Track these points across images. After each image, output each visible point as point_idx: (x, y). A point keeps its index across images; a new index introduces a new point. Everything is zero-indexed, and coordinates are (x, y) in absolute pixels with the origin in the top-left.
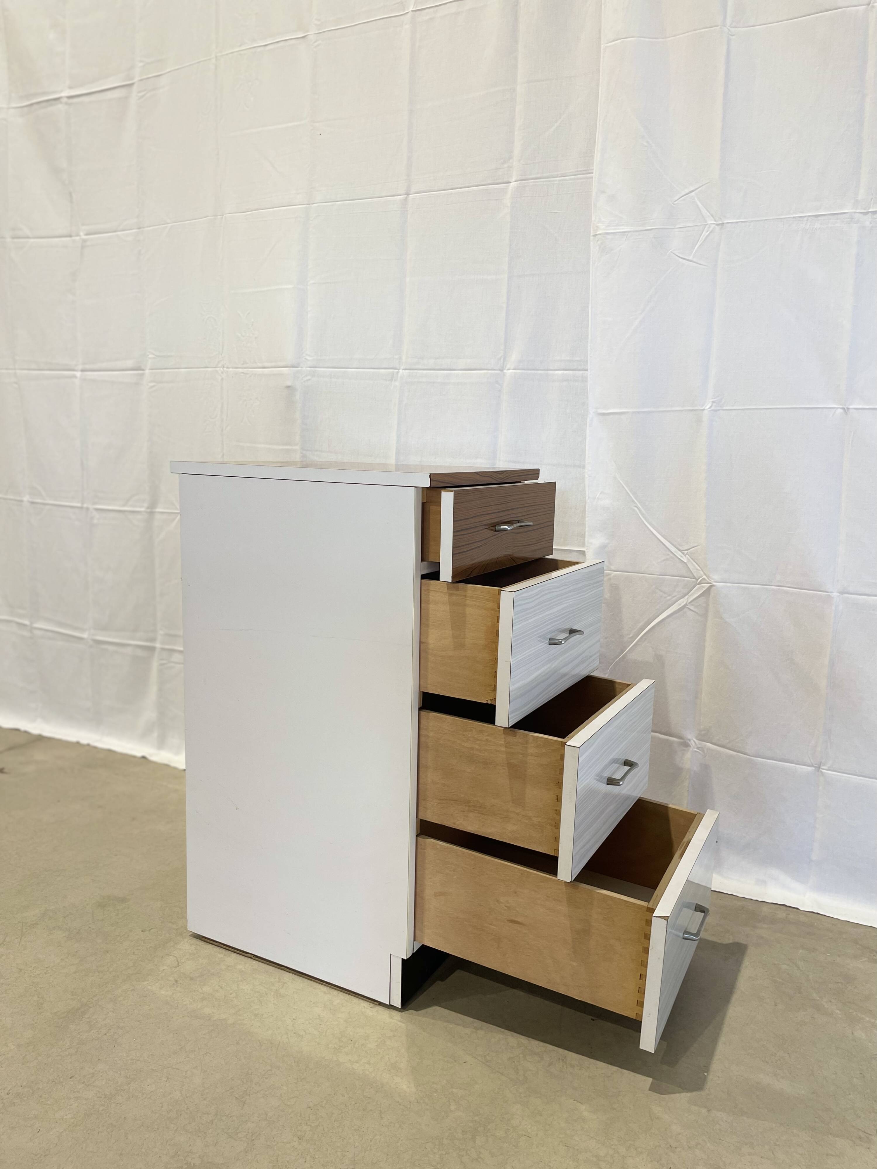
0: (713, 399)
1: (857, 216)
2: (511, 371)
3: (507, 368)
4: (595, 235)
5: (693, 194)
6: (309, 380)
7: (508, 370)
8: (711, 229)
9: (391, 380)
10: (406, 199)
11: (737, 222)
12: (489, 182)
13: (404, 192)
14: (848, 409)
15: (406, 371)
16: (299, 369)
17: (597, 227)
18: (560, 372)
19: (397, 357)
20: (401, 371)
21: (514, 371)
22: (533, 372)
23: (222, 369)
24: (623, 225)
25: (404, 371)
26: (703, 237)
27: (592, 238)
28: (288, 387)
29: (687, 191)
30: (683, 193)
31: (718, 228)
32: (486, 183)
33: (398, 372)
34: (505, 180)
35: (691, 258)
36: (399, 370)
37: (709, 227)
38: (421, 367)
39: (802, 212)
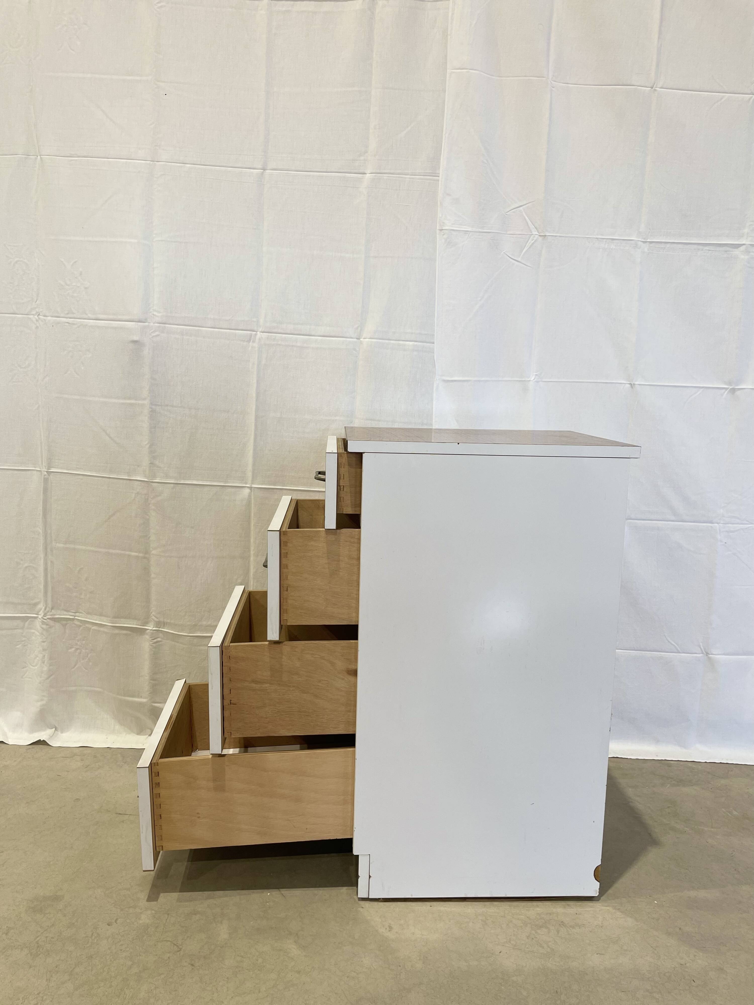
0: (536, 372)
1: (640, 243)
2: (367, 340)
3: (363, 337)
4: (441, 230)
5: (521, 208)
6: (158, 335)
7: (364, 338)
8: (535, 239)
9: (249, 341)
10: (262, 173)
11: (556, 236)
12: (346, 171)
13: (260, 167)
14: (634, 384)
15: (264, 334)
16: (147, 324)
17: (443, 223)
18: (411, 343)
19: (255, 320)
20: (258, 333)
21: (370, 340)
22: (387, 341)
23: (36, 317)
24: (465, 225)
25: (261, 333)
26: (528, 245)
27: (438, 231)
28: (135, 342)
29: (517, 206)
30: (514, 207)
31: (540, 238)
32: (343, 171)
33: (256, 334)
34: (361, 171)
35: (519, 259)
36: (257, 332)
37: (534, 237)
38: (280, 331)
39: (602, 235)
